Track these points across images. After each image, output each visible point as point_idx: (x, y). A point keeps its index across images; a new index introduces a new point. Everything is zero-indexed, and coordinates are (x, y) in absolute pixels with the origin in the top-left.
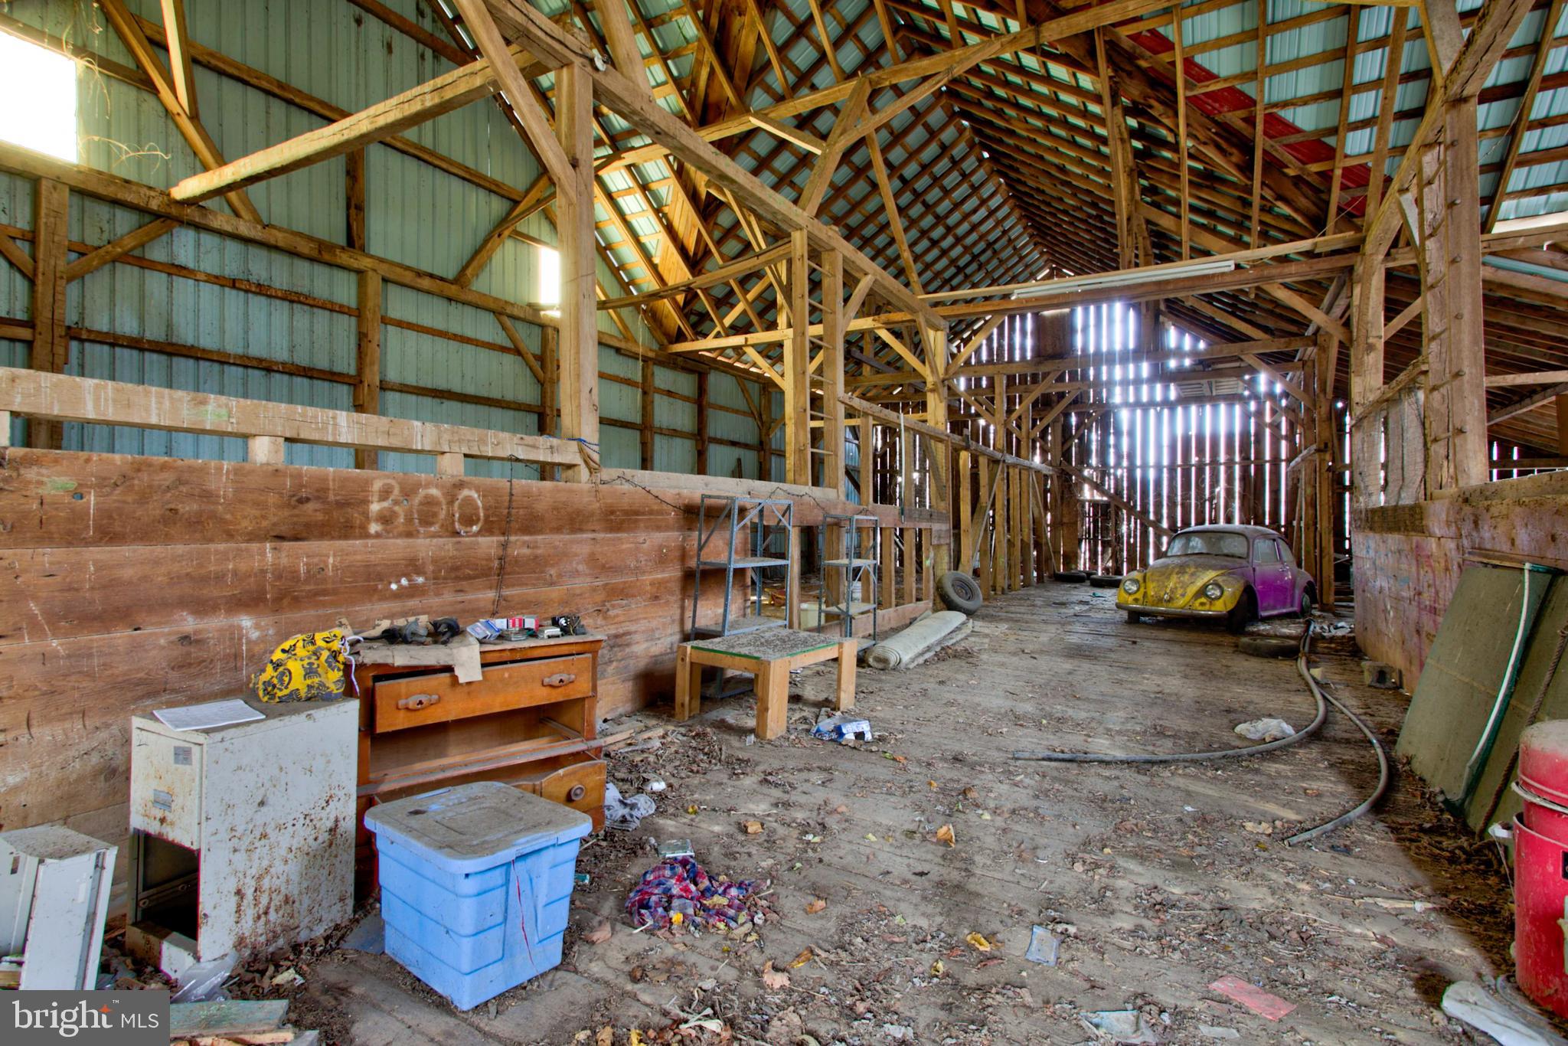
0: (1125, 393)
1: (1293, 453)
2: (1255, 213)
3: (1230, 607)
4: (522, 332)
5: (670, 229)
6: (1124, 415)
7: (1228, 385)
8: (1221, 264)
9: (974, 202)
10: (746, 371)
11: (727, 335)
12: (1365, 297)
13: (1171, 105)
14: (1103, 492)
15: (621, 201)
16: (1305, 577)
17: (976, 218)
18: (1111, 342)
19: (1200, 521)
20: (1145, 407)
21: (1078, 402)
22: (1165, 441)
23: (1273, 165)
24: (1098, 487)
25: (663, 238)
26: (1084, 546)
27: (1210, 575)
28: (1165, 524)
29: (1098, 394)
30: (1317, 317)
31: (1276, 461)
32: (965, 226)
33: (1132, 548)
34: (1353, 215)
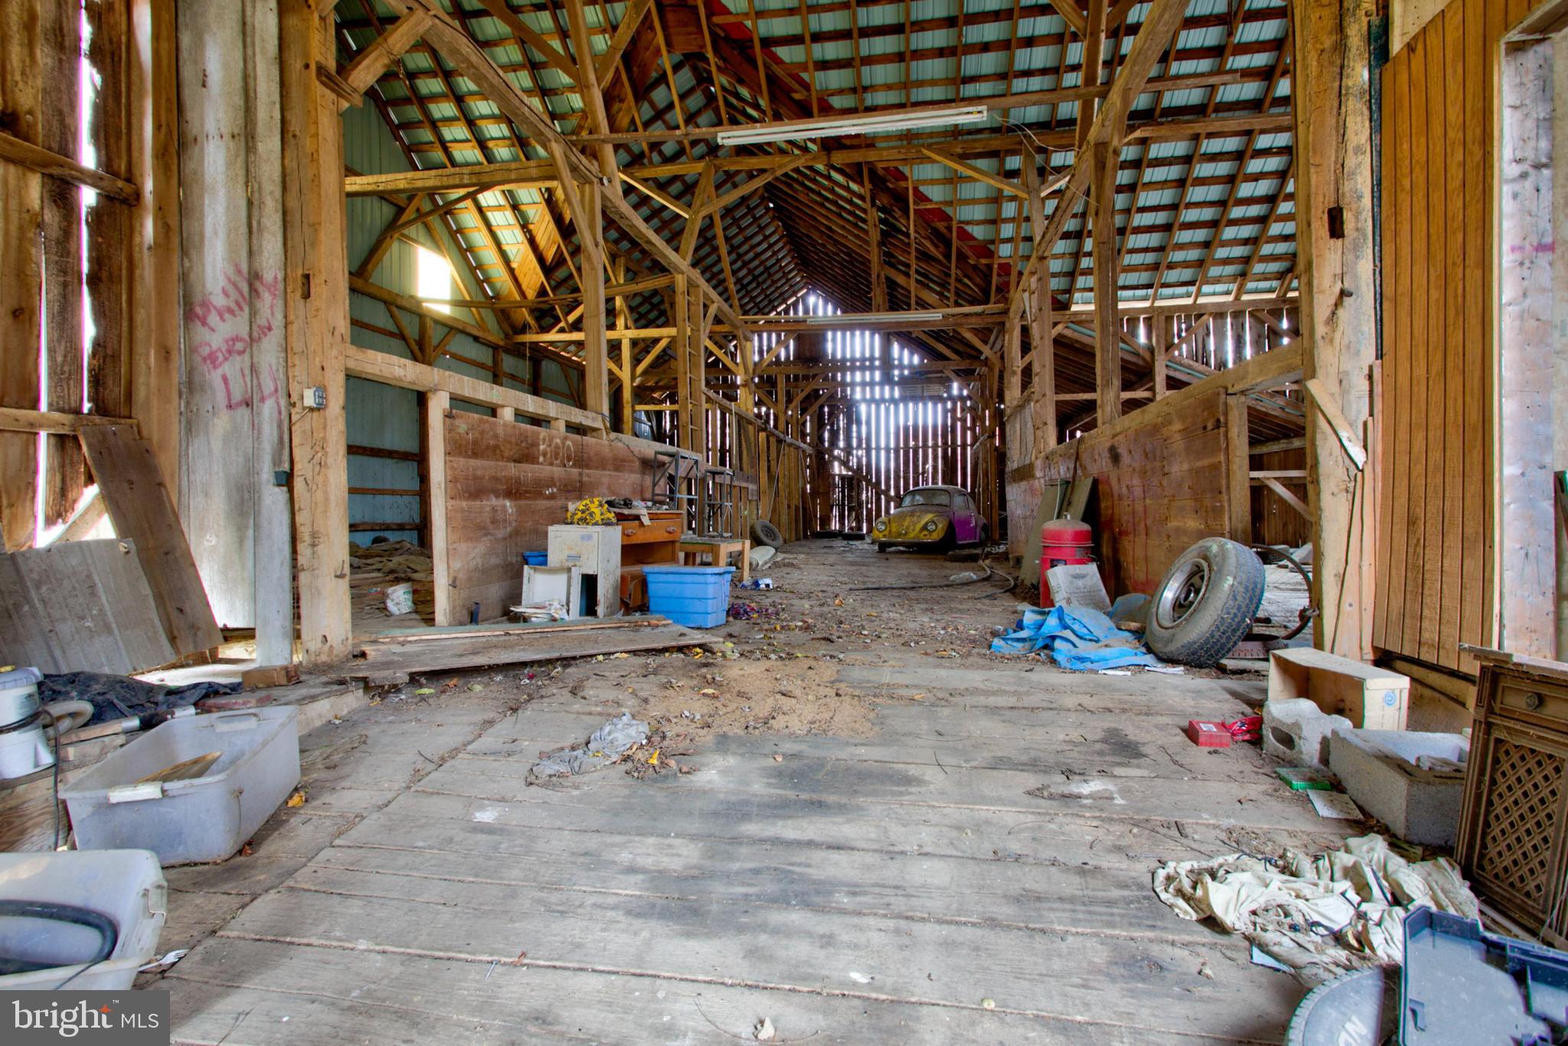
0: (863, 392)
1: (975, 439)
2: (952, 280)
3: (941, 535)
4: (405, 320)
5: (532, 242)
6: (863, 408)
7: (936, 389)
8: (935, 316)
9: (760, 238)
10: (569, 359)
11: (570, 332)
12: (1010, 343)
13: (906, 212)
14: (849, 468)
15: (489, 215)
16: (983, 520)
17: (759, 249)
18: (853, 351)
19: (916, 484)
20: (878, 403)
21: (832, 396)
22: (892, 430)
23: (962, 257)
24: (845, 463)
25: (526, 248)
26: (835, 512)
27: (929, 517)
28: (892, 493)
29: (844, 391)
30: (986, 351)
31: (964, 446)
32: (751, 255)
33: (869, 511)
34: (1003, 290)
